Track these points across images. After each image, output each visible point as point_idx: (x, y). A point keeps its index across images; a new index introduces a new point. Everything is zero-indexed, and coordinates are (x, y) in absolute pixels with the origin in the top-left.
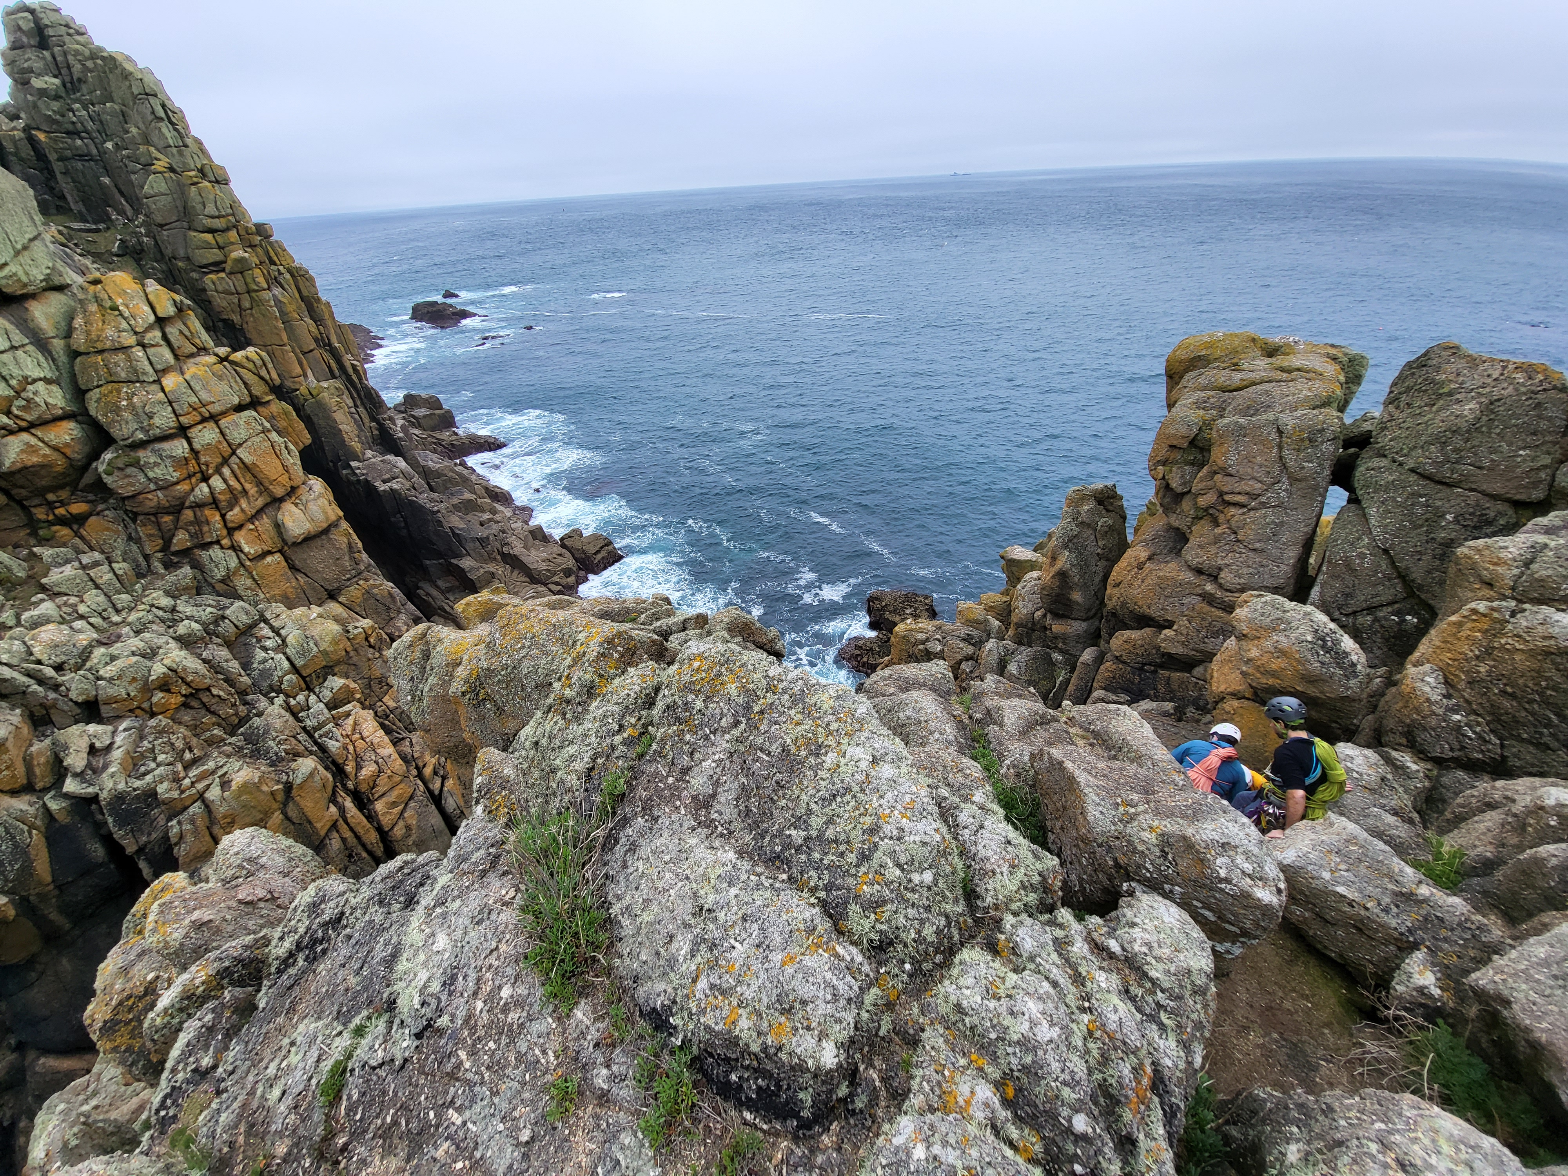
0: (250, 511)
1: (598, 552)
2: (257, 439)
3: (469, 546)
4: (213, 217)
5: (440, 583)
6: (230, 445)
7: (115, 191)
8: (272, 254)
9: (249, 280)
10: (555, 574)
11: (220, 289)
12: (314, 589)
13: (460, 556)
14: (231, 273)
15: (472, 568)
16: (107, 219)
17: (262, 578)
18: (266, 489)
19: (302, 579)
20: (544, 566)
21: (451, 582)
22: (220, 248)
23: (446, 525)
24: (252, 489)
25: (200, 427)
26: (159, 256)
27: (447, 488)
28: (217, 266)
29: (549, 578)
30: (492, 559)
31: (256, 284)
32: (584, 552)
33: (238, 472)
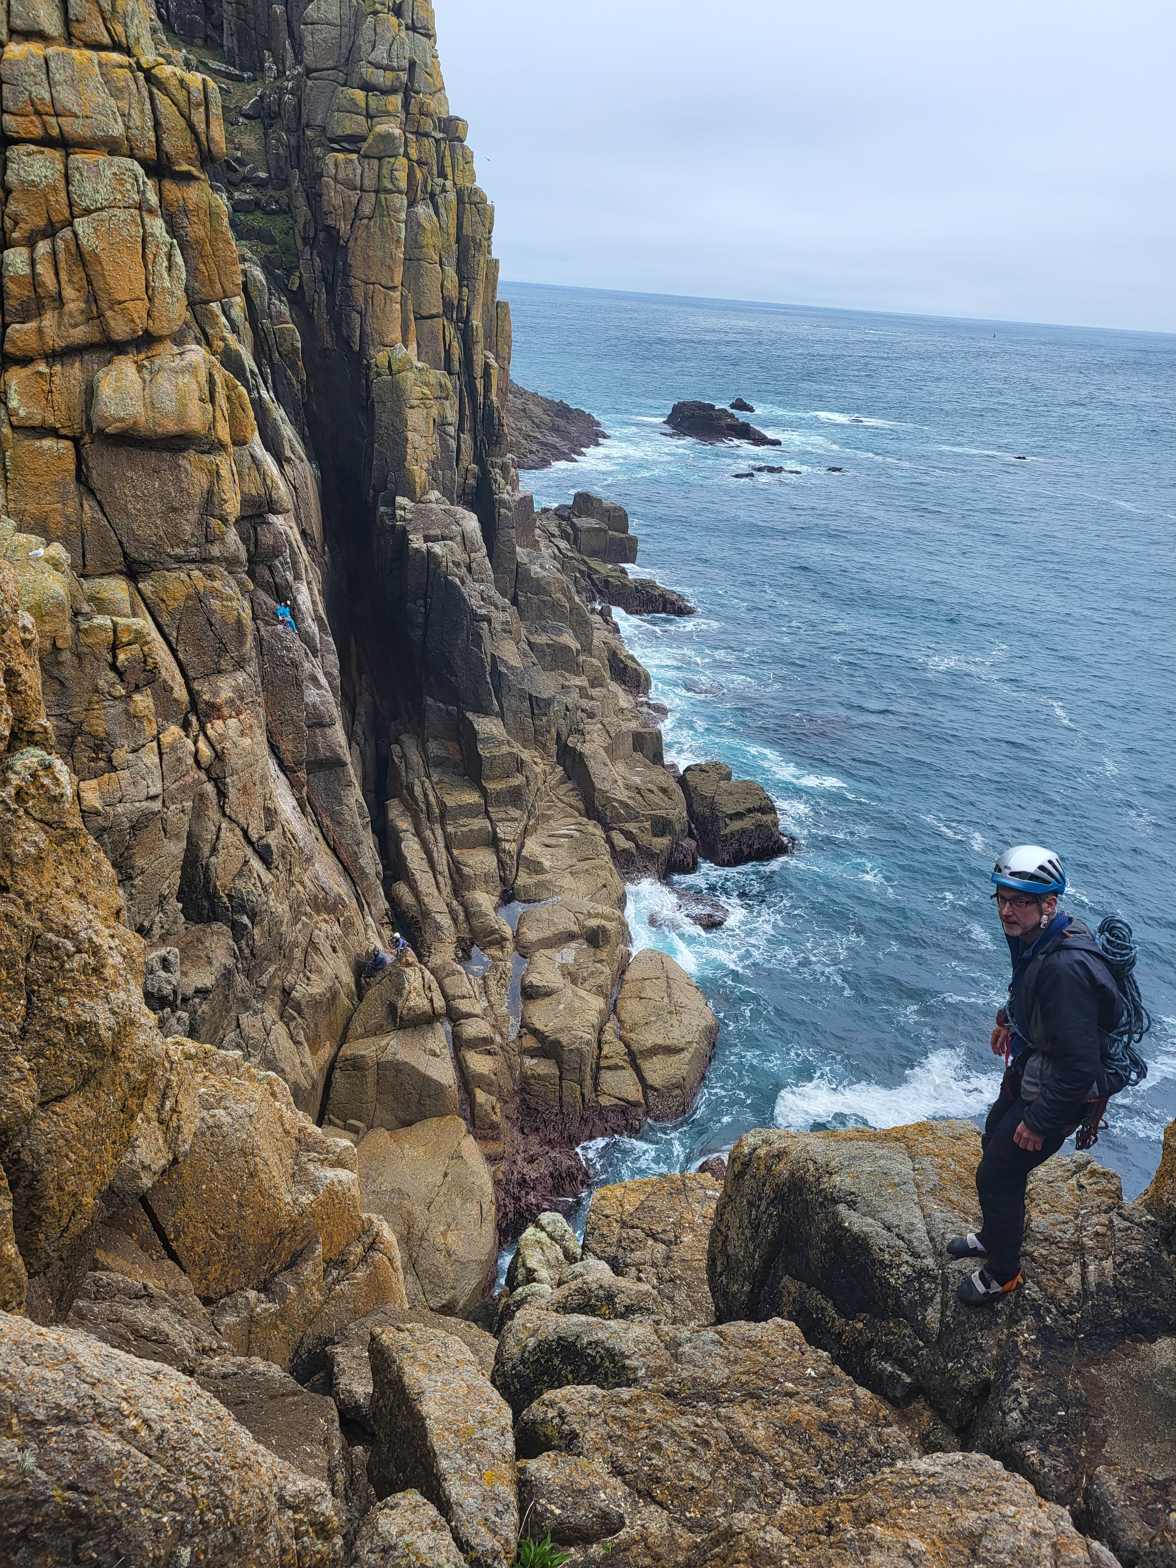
0: (54, 339)
1: (739, 816)
2: (122, 214)
3: (511, 702)
4: (377, 66)
5: (433, 748)
6: (71, 205)
7: (283, 26)
8: (448, 162)
9: (385, 171)
10: (636, 818)
11: (341, 176)
12: (103, 540)
13: (485, 711)
14: (366, 157)
15: (491, 738)
16: (258, 68)
17: (17, 469)
18: (101, 315)
19: (89, 509)
20: (622, 794)
21: (453, 751)
22: (369, 116)
23: (488, 647)
24: (74, 303)
25: (33, 148)
26: (293, 126)
27: (541, 617)
28: (352, 142)
29: (619, 818)
30: (536, 741)
31: (393, 179)
32: (712, 805)
33: (62, 256)
